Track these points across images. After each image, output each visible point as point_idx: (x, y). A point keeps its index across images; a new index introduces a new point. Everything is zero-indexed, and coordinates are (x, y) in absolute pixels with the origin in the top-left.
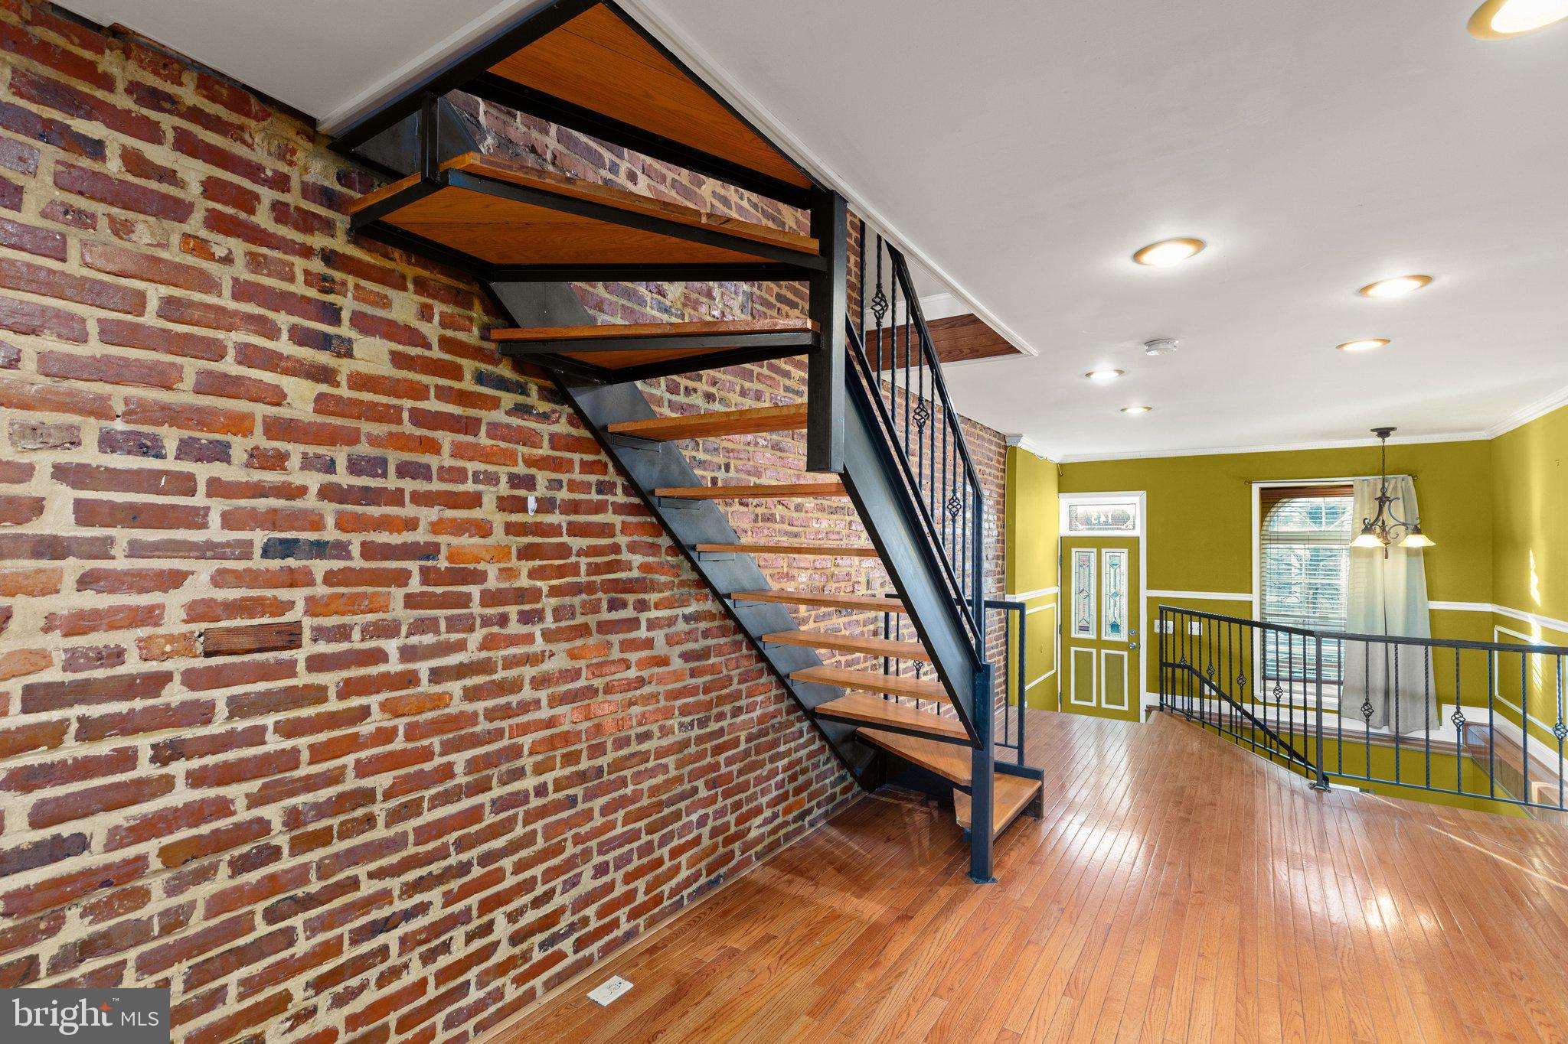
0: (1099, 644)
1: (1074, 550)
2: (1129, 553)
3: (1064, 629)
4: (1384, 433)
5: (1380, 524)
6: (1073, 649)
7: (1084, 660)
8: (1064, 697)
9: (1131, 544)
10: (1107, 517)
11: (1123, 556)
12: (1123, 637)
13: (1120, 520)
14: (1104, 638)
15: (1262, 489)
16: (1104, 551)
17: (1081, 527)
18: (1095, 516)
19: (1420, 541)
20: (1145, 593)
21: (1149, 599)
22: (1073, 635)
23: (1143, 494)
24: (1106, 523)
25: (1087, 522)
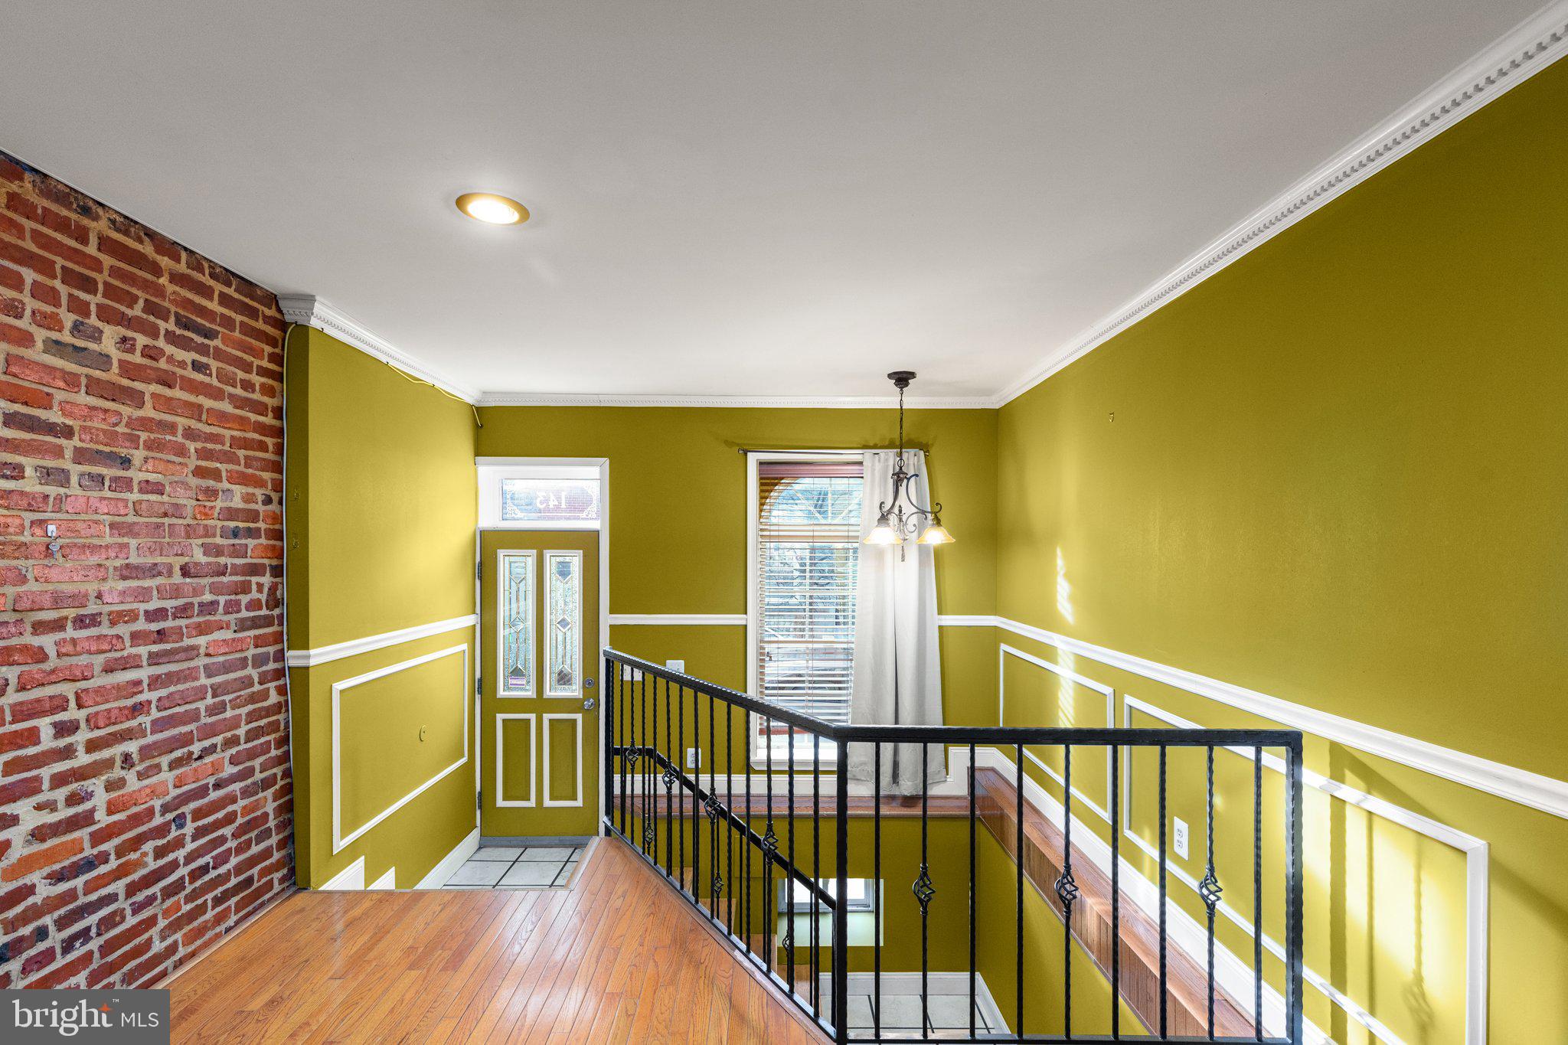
0: (540, 704)
1: (501, 553)
2: (585, 556)
3: (483, 685)
4: (902, 379)
5: (896, 510)
6: (500, 717)
7: (517, 733)
8: (485, 799)
9: (585, 541)
10: (559, 499)
11: (575, 560)
12: (574, 691)
13: (577, 505)
14: (549, 693)
15: (762, 463)
16: (548, 554)
17: (520, 515)
18: (541, 495)
19: (936, 537)
20: (607, 620)
21: (613, 628)
22: (502, 693)
23: (606, 461)
24: (558, 508)
25: (529, 505)
